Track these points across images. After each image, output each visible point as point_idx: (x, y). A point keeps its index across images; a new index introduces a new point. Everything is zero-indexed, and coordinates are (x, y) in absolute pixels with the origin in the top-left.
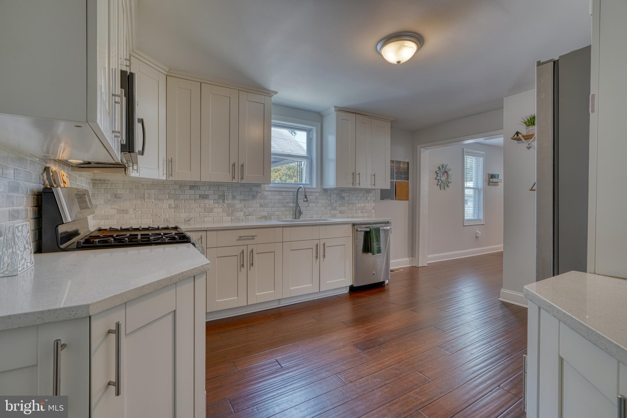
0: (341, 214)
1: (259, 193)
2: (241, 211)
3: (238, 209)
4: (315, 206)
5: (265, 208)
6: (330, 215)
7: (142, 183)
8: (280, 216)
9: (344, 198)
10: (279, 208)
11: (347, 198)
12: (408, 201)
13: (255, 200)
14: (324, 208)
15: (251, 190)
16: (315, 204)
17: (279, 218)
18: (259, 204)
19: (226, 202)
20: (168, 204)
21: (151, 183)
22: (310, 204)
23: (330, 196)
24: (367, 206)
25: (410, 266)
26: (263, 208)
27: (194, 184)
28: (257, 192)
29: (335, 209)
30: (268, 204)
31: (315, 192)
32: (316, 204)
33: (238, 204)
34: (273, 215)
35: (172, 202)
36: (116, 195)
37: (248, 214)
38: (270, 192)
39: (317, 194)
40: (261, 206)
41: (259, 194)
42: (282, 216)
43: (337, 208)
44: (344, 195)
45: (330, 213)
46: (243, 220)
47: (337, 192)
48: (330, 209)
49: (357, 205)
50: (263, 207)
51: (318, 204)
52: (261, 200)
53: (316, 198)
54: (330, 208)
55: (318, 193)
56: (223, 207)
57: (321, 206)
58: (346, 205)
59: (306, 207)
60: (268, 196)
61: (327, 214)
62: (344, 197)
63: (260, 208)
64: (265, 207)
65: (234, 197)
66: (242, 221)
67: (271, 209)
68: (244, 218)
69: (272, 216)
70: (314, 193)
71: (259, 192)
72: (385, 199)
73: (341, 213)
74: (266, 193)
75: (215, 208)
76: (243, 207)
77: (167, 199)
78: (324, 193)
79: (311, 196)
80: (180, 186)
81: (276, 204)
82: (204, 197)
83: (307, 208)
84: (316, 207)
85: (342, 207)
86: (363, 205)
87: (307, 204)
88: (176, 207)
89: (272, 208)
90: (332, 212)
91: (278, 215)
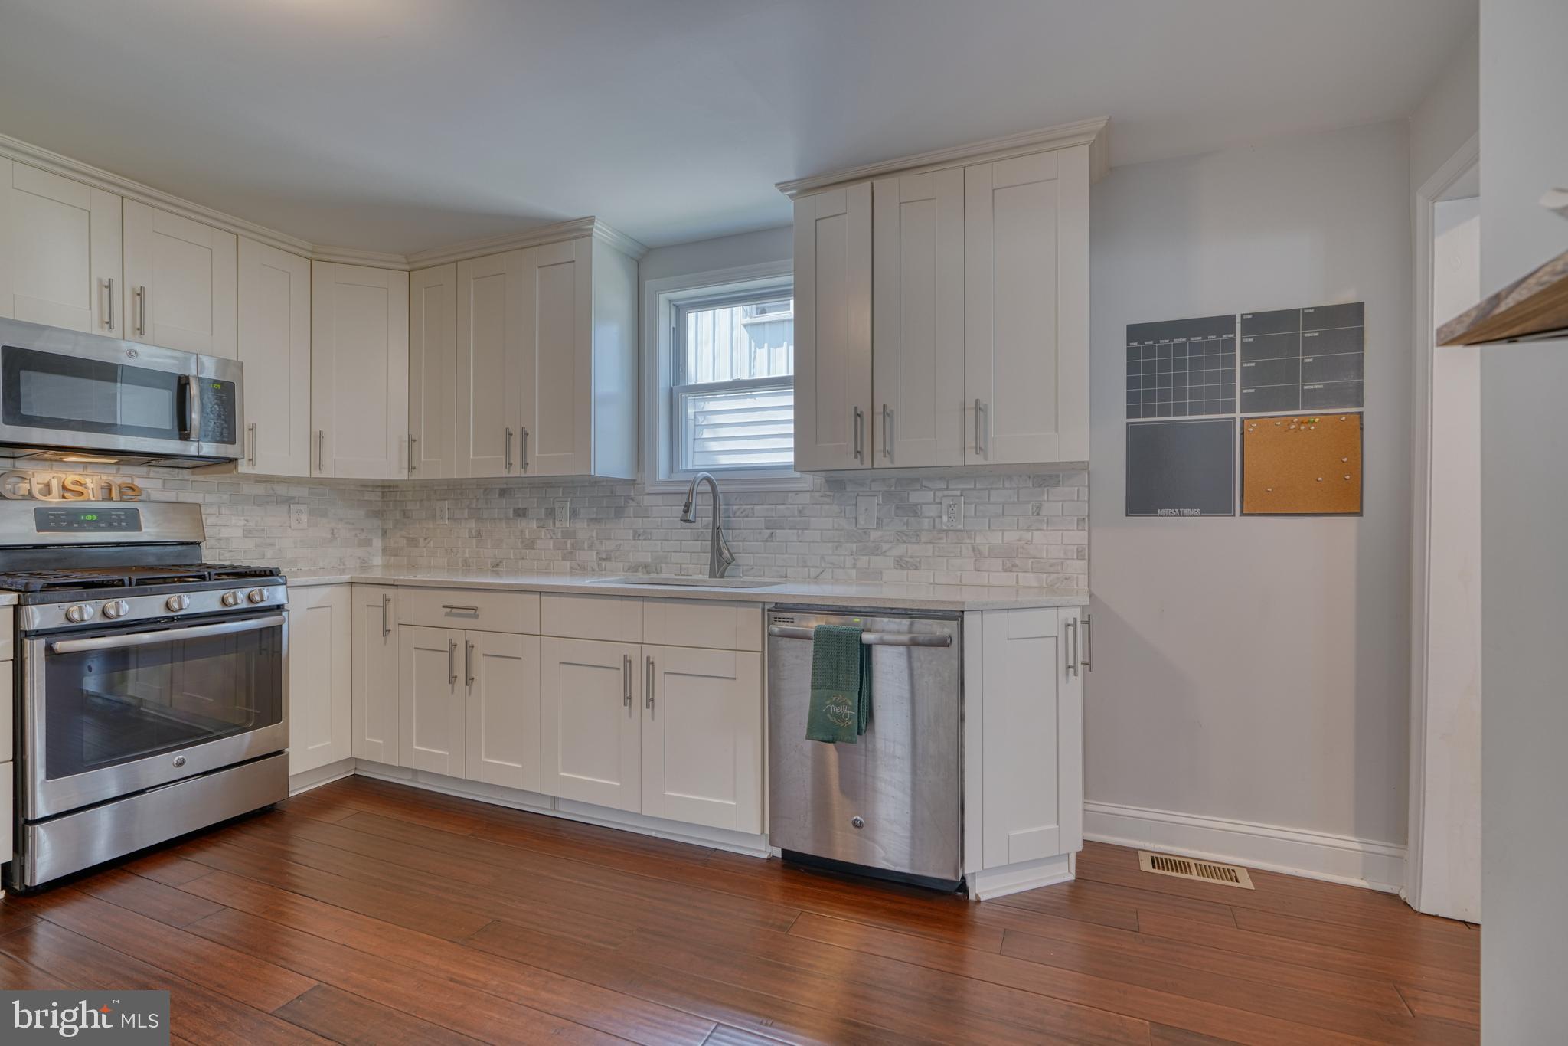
0: (905, 572)
1: (630, 501)
2: (590, 547)
3: (584, 543)
4: (795, 539)
5: (644, 542)
6: (853, 573)
7: (436, 488)
8: (683, 566)
9: (914, 511)
10: (683, 542)
11: (931, 511)
12: (1353, 520)
13: (622, 520)
14: (830, 545)
15: (612, 492)
16: (795, 531)
17: (683, 573)
18: (631, 531)
19: (558, 524)
20: (467, 530)
21: (446, 487)
22: (778, 531)
23: (856, 505)
24: (1034, 541)
25: (1364, 884)
26: (640, 542)
27: (505, 486)
28: (628, 498)
29: (876, 550)
30: (653, 531)
31: (797, 492)
32: (800, 531)
33: (583, 530)
34: (666, 563)
35: (472, 524)
36: (404, 515)
37: (604, 556)
38: (660, 497)
39: (806, 498)
40: (636, 536)
41: (632, 503)
42: (691, 566)
43: (885, 547)
44: (915, 497)
45: (855, 564)
46: (593, 570)
47: (885, 489)
48: (855, 549)
49: (979, 539)
50: (640, 538)
51: (806, 532)
52: (636, 519)
53: (800, 512)
54: (854, 546)
55: (808, 495)
56: (554, 537)
57: (819, 540)
58: (923, 539)
59: (766, 541)
60: (654, 508)
61: (844, 568)
62: (916, 505)
63: (633, 542)
64: (645, 539)
65: (574, 513)
66: (593, 574)
67: (661, 544)
68: (596, 567)
69: (663, 565)
70: (790, 494)
71: (632, 499)
72: (1160, 512)
73: (902, 568)
74: (647, 501)
75: (538, 538)
76: (595, 539)
77: (466, 519)
78: (828, 493)
79: (783, 504)
80: (486, 489)
81: (674, 531)
82: (521, 513)
83: (768, 544)
84: (800, 542)
85: (905, 542)
86: (1011, 536)
87: (769, 531)
88: (479, 536)
89: (664, 542)
90: (863, 561)
91: (680, 564)
